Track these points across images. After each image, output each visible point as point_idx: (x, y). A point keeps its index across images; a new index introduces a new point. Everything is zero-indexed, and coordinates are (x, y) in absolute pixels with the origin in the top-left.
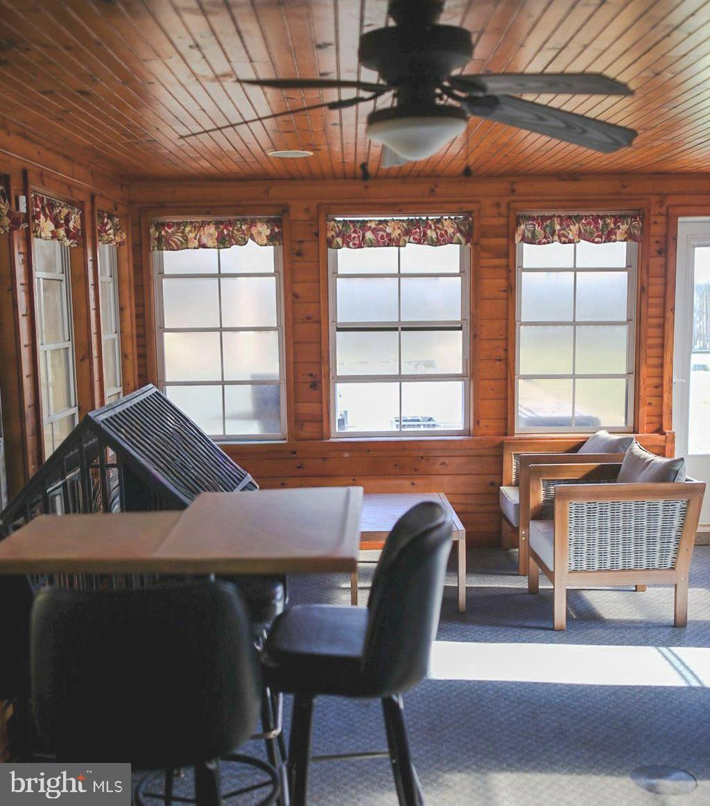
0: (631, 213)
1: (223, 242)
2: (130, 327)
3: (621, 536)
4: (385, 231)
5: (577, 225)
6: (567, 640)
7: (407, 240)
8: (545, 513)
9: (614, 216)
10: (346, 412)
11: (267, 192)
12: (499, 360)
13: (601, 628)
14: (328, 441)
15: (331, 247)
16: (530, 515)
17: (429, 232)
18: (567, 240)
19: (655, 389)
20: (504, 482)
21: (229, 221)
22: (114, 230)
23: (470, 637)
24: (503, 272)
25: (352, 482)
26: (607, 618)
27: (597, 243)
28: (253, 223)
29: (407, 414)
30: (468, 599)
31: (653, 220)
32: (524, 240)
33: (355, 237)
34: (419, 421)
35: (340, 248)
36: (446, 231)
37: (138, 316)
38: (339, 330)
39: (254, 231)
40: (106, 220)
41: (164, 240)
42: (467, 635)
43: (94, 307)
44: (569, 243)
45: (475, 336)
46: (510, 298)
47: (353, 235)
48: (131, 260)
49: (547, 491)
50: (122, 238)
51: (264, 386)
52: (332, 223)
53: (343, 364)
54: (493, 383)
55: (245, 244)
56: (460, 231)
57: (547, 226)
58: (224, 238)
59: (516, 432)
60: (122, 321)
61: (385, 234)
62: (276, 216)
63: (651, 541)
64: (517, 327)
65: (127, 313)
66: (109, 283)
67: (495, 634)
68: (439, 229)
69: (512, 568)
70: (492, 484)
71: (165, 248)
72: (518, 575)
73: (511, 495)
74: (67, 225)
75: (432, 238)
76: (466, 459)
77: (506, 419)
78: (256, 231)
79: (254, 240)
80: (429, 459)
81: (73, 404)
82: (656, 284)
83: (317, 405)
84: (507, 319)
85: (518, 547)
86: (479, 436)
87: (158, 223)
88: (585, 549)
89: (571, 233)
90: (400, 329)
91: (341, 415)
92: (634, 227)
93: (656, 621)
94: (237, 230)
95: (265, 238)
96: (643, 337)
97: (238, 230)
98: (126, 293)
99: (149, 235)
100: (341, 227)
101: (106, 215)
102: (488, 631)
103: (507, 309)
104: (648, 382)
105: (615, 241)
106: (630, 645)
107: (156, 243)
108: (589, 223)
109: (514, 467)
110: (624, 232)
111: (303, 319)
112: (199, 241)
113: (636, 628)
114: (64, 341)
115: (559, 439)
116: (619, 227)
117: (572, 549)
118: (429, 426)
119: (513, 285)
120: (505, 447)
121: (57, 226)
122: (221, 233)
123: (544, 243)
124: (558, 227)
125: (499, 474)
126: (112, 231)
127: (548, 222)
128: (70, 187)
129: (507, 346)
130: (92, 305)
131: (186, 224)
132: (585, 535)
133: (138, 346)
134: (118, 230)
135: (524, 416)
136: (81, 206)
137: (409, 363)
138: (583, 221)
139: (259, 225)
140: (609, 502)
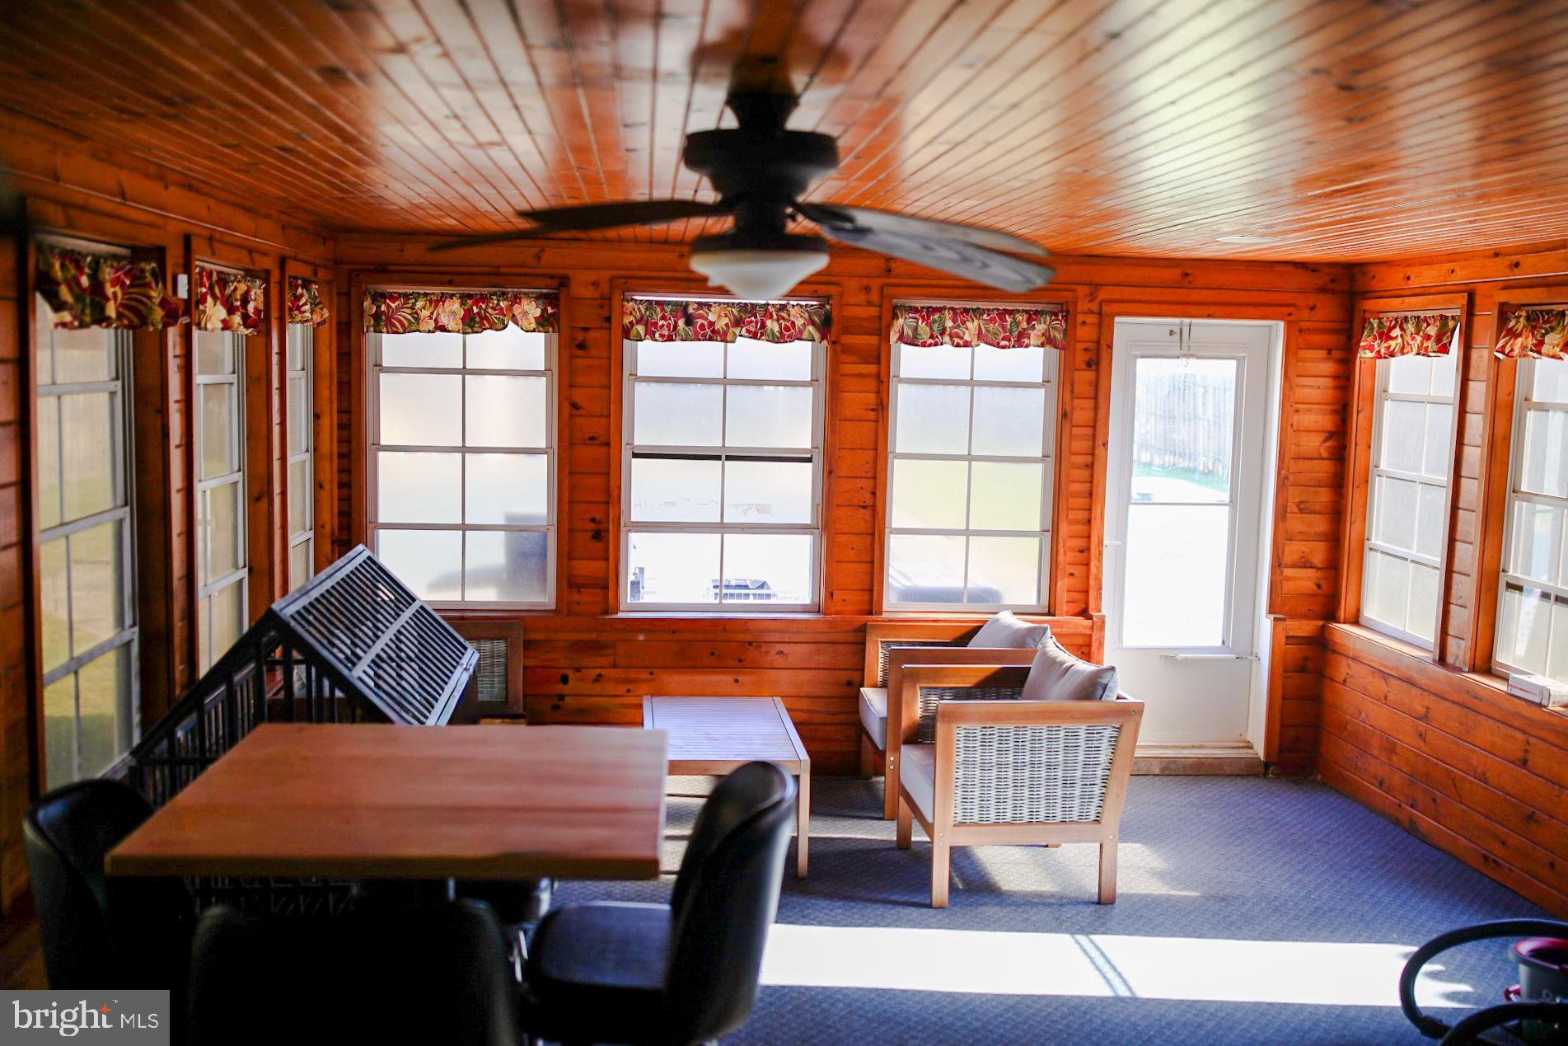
0: (1050, 308)
1: (472, 323)
2: (329, 445)
3: (1027, 774)
4: (706, 319)
5: (976, 321)
6: (950, 924)
7: (738, 333)
8: (922, 735)
9: (1027, 312)
10: (642, 570)
11: (538, 257)
12: (864, 507)
13: (997, 904)
14: (615, 616)
15: (629, 338)
16: (902, 737)
17: (769, 323)
18: (961, 342)
19: (1079, 554)
20: (866, 683)
21: (481, 294)
22: (311, 304)
23: (812, 917)
24: (872, 384)
25: (649, 676)
26: (1005, 888)
27: (1004, 347)
28: (516, 299)
29: (731, 577)
30: (811, 856)
31: (1080, 318)
32: (902, 338)
33: (663, 326)
34: (746, 587)
35: (641, 340)
36: (793, 323)
37: (341, 427)
38: (636, 456)
39: (517, 309)
40: (300, 291)
41: (383, 318)
42: (809, 914)
43: (278, 421)
44: (964, 346)
45: (830, 472)
46: (880, 420)
47: (660, 323)
48: (334, 345)
49: (926, 702)
50: (322, 315)
51: (524, 534)
52: (631, 304)
53: (640, 506)
54: (853, 538)
55: (504, 328)
56: (813, 323)
57: (935, 321)
58: (473, 320)
59: (884, 609)
60: (317, 434)
61: (706, 323)
62: (550, 291)
63: (1068, 782)
64: (889, 461)
65: (325, 422)
66: (300, 378)
67: (849, 913)
68: (784, 319)
69: (874, 808)
70: (849, 684)
71: (384, 330)
72: (882, 819)
73: (875, 701)
74: (245, 308)
75: (773, 332)
76: (812, 647)
77: (871, 590)
78: (520, 310)
79: (516, 323)
80: (760, 646)
81: (241, 564)
82: (1083, 408)
83: (600, 564)
84: (876, 449)
85: (884, 775)
86: (831, 614)
87: (376, 293)
88: (977, 793)
89: (967, 332)
90: (723, 458)
91: (635, 574)
92: (1055, 328)
93: (1073, 895)
94: (492, 308)
95: (533, 321)
96: (1063, 479)
97: (494, 308)
98: (326, 393)
99: (362, 311)
100: (643, 311)
101: (300, 282)
102: (839, 908)
103: (877, 436)
104: (1069, 543)
105: (1027, 346)
106: (1037, 931)
107: (372, 322)
108: (992, 320)
109: (881, 660)
110: (1040, 334)
111: (584, 440)
112: (436, 321)
113: (1045, 905)
114: (233, 473)
115: (945, 621)
116: (1033, 327)
117: (959, 792)
118: (761, 596)
119: (885, 401)
120: (868, 631)
121: (231, 310)
122: (468, 312)
123: (930, 345)
124: (949, 324)
125: (858, 670)
126: (307, 307)
127: (936, 316)
128: (251, 251)
129: (875, 487)
130: (276, 419)
131: (417, 296)
132: (978, 772)
133: (340, 471)
134: (316, 305)
135: (898, 585)
136: (265, 276)
137: (736, 506)
138: (985, 317)
139: (525, 302)
140: (1012, 726)
